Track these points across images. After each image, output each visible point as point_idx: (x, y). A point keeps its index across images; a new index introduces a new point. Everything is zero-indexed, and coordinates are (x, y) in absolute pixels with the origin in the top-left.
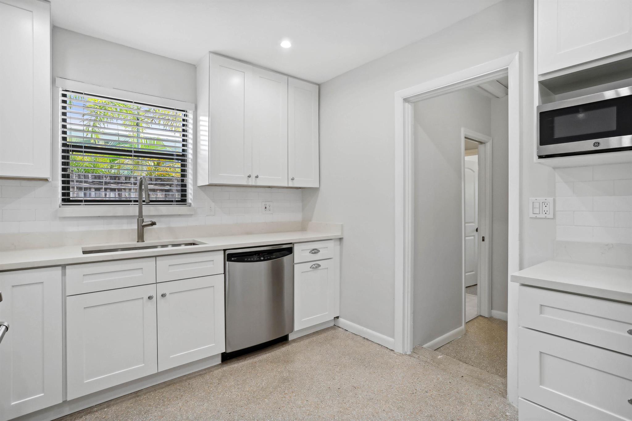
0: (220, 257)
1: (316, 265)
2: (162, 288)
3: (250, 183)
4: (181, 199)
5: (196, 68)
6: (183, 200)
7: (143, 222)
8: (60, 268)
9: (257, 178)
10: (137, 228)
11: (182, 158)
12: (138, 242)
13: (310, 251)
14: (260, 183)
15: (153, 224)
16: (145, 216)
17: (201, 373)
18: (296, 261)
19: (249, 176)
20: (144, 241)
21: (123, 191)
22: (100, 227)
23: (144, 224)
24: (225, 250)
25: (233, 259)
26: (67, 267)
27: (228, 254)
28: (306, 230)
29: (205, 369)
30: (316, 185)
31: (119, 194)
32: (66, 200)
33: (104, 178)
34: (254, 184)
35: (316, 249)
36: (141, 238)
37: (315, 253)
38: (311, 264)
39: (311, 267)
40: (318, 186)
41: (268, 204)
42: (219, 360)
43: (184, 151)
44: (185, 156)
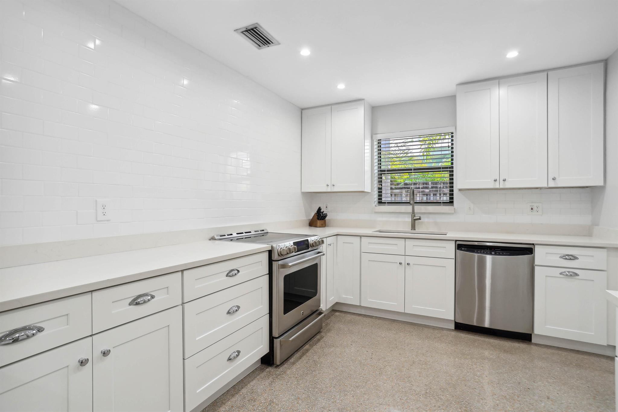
0: (452, 246)
1: (571, 273)
2: (409, 260)
3: (497, 187)
4: (450, 201)
6: (451, 202)
7: (415, 216)
8: (359, 237)
9: (505, 182)
10: (411, 221)
11: (450, 170)
12: (411, 230)
13: (560, 255)
14: (508, 185)
15: (421, 218)
16: (416, 213)
17: (436, 328)
18: (537, 262)
19: (495, 181)
20: (415, 230)
22: (393, 219)
23: (415, 218)
24: (456, 241)
25: (463, 249)
26: (363, 238)
27: (459, 245)
28: (591, 236)
29: (439, 327)
30: (600, 182)
32: (380, 202)
34: (501, 187)
35: (571, 256)
36: (413, 228)
37: (570, 259)
38: (564, 270)
39: (561, 274)
40: (601, 183)
41: (535, 206)
42: (452, 326)
43: (452, 164)
44: (452, 167)
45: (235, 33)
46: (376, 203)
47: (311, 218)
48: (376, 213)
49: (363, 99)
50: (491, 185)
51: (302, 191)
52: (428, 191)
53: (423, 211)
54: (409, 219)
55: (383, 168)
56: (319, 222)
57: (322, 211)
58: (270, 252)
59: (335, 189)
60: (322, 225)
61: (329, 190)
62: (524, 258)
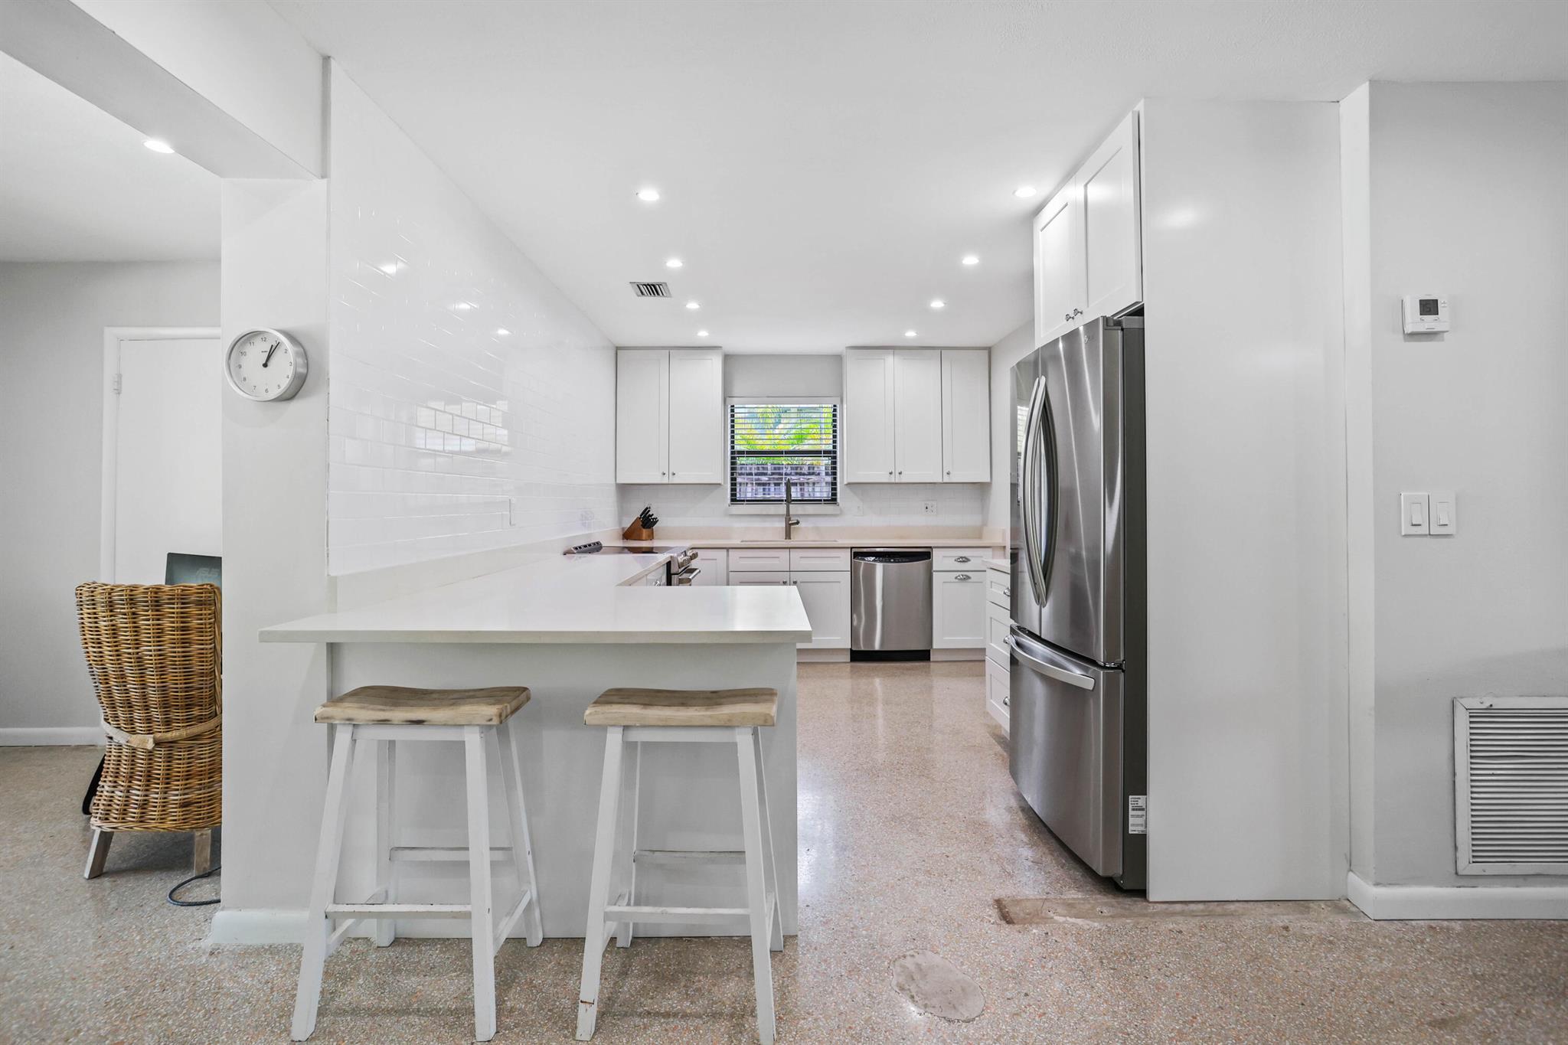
0: (846, 557)
1: (964, 577)
3: (892, 480)
4: (832, 498)
5: (841, 358)
6: (833, 500)
7: (790, 520)
8: (725, 550)
9: (900, 475)
10: (785, 526)
11: (832, 454)
12: (785, 536)
13: (955, 558)
14: (903, 479)
15: (798, 523)
16: (791, 515)
17: (830, 663)
18: (934, 567)
19: (891, 473)
20: (791, 536)
21: (806, 485)
22: (757, 524)
23: (791, 522)
24: (852, 548)
25: (857, 557)
26: (730, 550)
27: (854, 553)
29: (833, 662)
31: (801, 489)
32: (734, 499)
33: (784, 469)
34: (897, 481)
35: (965, 557)
36: (788, 536)
37: (964, 561)
38: (958, 574)
39: (956, 578)
40: (988, 480)
41: (929, 504)
42: (848, 658)
43: (835, 447)
44: (835, 452)
45: (630, 285)
46: (729, 501)
47: (629, 526)
48: (732, 515)
49: (721, 347)
50: (885, 478)
51: (618, 482)
52: (767, 479)
53: (800, 512)
54: (781, 524)
55: (737, 448)
56: (645, 532)
57: (650, 513)
58: (669, 564)
59: (676, 480)
60: (649, 536)
61: (665, 480)
62: (919, 566)
